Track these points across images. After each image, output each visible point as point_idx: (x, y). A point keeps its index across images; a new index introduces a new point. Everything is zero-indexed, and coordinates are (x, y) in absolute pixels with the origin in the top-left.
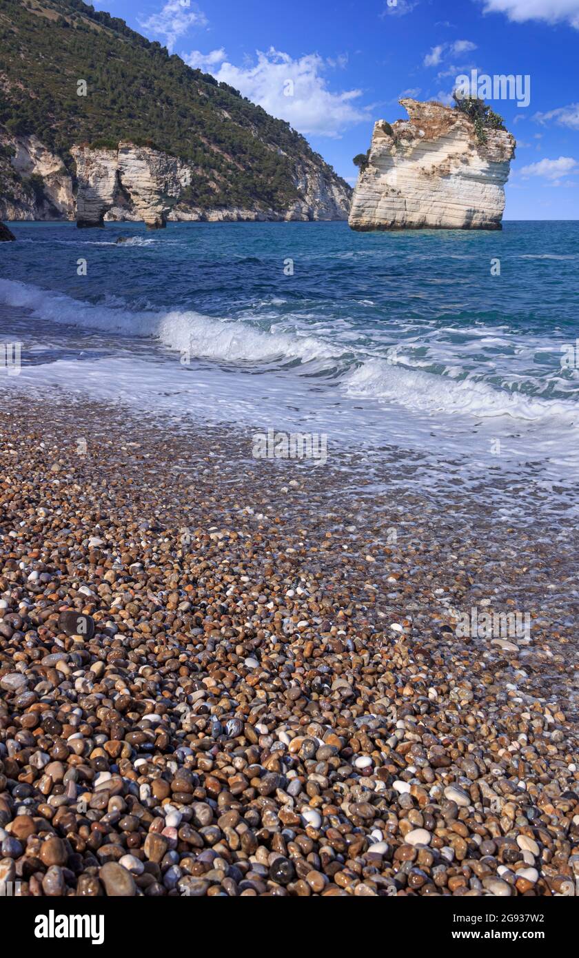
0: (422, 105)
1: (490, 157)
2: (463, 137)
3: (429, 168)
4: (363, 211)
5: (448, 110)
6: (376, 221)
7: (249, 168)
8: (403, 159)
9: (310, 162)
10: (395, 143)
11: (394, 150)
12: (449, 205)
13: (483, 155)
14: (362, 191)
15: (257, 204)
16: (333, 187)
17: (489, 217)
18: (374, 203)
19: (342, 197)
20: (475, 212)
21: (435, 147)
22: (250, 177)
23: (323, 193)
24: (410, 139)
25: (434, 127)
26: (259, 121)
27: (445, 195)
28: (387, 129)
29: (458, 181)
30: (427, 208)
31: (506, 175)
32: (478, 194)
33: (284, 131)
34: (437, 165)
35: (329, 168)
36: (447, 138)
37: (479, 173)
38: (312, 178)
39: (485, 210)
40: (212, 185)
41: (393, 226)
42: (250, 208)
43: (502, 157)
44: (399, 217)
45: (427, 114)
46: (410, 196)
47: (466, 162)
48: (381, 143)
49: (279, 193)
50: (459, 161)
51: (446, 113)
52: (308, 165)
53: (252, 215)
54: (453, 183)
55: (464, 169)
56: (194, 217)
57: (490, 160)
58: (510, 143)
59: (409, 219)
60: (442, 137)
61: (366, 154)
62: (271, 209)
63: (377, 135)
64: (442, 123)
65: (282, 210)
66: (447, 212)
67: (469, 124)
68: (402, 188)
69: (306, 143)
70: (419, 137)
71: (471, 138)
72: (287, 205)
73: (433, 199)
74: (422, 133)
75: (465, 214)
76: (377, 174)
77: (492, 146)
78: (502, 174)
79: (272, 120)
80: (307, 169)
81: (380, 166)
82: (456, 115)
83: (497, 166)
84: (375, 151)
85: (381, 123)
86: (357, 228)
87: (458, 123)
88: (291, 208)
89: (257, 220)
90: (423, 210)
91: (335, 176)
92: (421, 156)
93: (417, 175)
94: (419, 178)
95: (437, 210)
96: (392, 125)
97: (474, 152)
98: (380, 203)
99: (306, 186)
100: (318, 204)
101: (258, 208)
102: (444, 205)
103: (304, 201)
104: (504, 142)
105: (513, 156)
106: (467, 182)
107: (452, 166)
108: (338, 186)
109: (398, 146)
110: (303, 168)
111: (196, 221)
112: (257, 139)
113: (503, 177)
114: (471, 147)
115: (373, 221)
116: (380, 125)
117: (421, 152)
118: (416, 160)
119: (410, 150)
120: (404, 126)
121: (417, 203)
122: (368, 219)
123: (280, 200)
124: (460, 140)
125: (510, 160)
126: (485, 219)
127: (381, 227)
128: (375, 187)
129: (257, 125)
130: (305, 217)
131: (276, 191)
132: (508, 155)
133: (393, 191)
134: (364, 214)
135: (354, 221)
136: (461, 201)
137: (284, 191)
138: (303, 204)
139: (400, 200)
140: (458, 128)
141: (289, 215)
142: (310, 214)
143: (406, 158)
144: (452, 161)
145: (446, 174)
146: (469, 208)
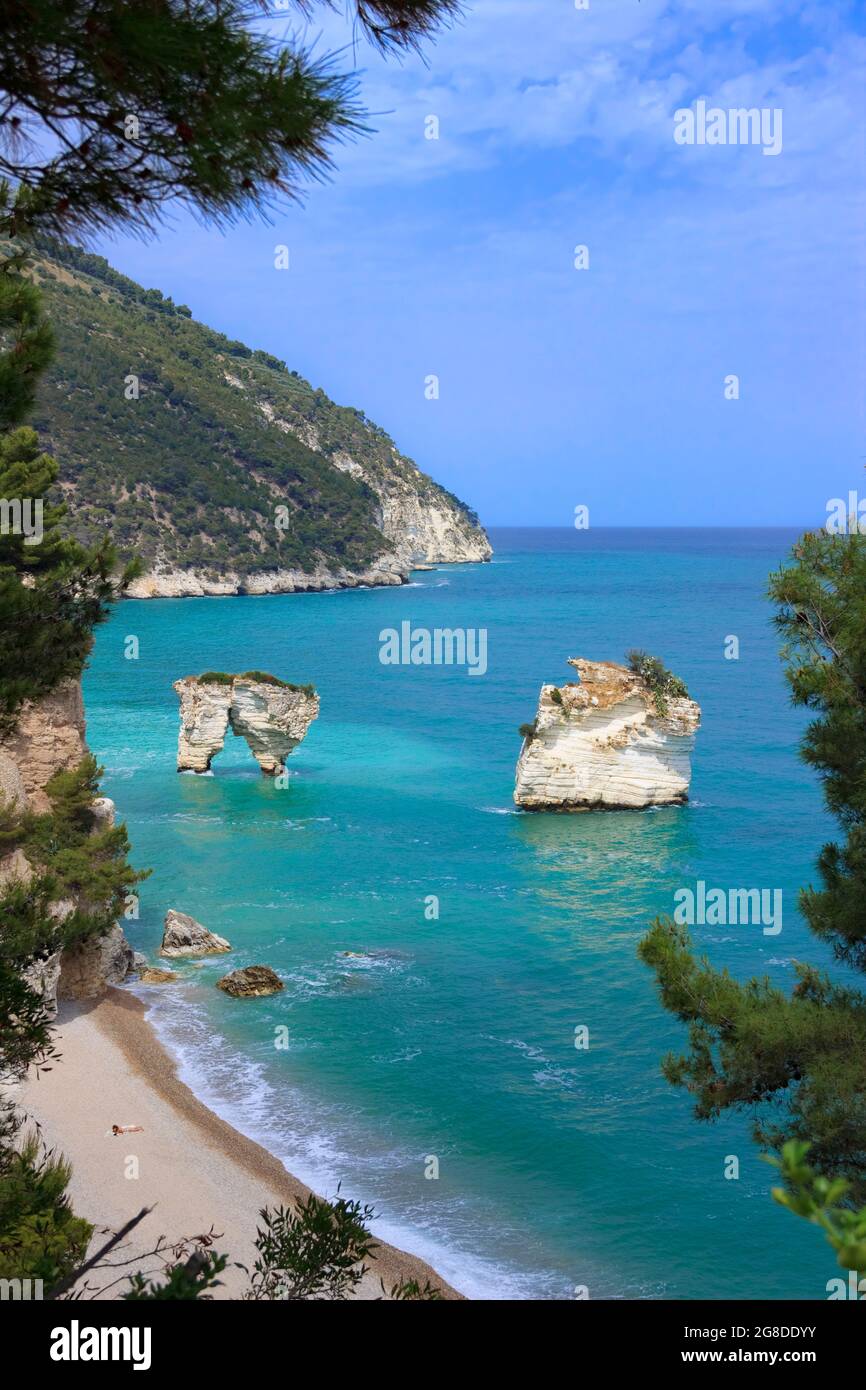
0: (594, 667)
1: (671, 730)
2: (641, 706)
3: (603, 740)
4: (531, 789)
5: (624, 673)
6: (547, 800)
8: (572, 728)
9: (399, 480)
10: (565, 712)
11: (563, 720)
12: (629, 781)
13: (663, 728)
14: (530, 768)
16: (433, 511)
17: (673, 793)
18: (544, 780)
19: (447, 526)
20: (657, 788)
21: (609, 716)
22: (310, 520)
24: (582, 707)
25: (609, 693)
27: (622, 768)
28: (556, 697)
29: (636, 754)
30: (603, 784)
34: (612, 737)
36: (624, 707)
37: (657, 746)
40: (255, 536)
41: (565, 805)
44: (571, 795)
45: (600, 677)
47: (644, 734)
48: (550, 713)
49: (356, 544)
50: (636, 732)
51: (622, 676)
52: (395, 484)
54: (630, 757)
55: (642, 741)
56: (230, 588)
57: (671, 733)
60: (618, 705)
63: (544, 702)
64: (617, 688)
65: (362, 569)
66: (627, 788)
67: (647, 692)
68: (574, 762)
70: (591, 705)
71: (649, 708)
72: (369, 561)
73: (610, 773)
74: (595, 700)
75: (646, 791)
76: (546, 747)
77: (673, 718)
78: (687, 746)
80: (393, 490)
81: (549, 738)
82: (633, 681)
83: (680, 739)
84: (543, 722)
86: (524, 806)
87: (635, 689)
88: (374, 566)
90: (599, 786)
92: (595, 726)
93: (591, 747)
94: (593, 750)
95: (614, 786)
96: (561, 692)
98: (550, 781)
99: (394, 516)
102: (622, 780)
103: (394, 553)
106: (645, 755)
107: (629, 737)
108: (440, 508)
109: (569, 716)
110: (387, 489)
111: (232, 594)
112: (318, 456)
114: (649, 718)
115: (543, 799)
116: (548, 692)
117: (595, 721)
118: (589, 730)
119: (583, 720)
120: (574, 692)
122: (537, 798)
123: (358, 555)
124: (638, 709)
126: (668, 795)
127: (552, 807)
128: (543, 762)
131: (350, 539)
132: (692, 729)
133: (564, 765)
134: (532, 792)
135: (521, 799)
137: (363, 539)
138: (392, 559)
139: (572, 776)
140: (635, 696)
143: (578, 727)
144: (629, 732)
145: (622, 747)
146: (650, 785)
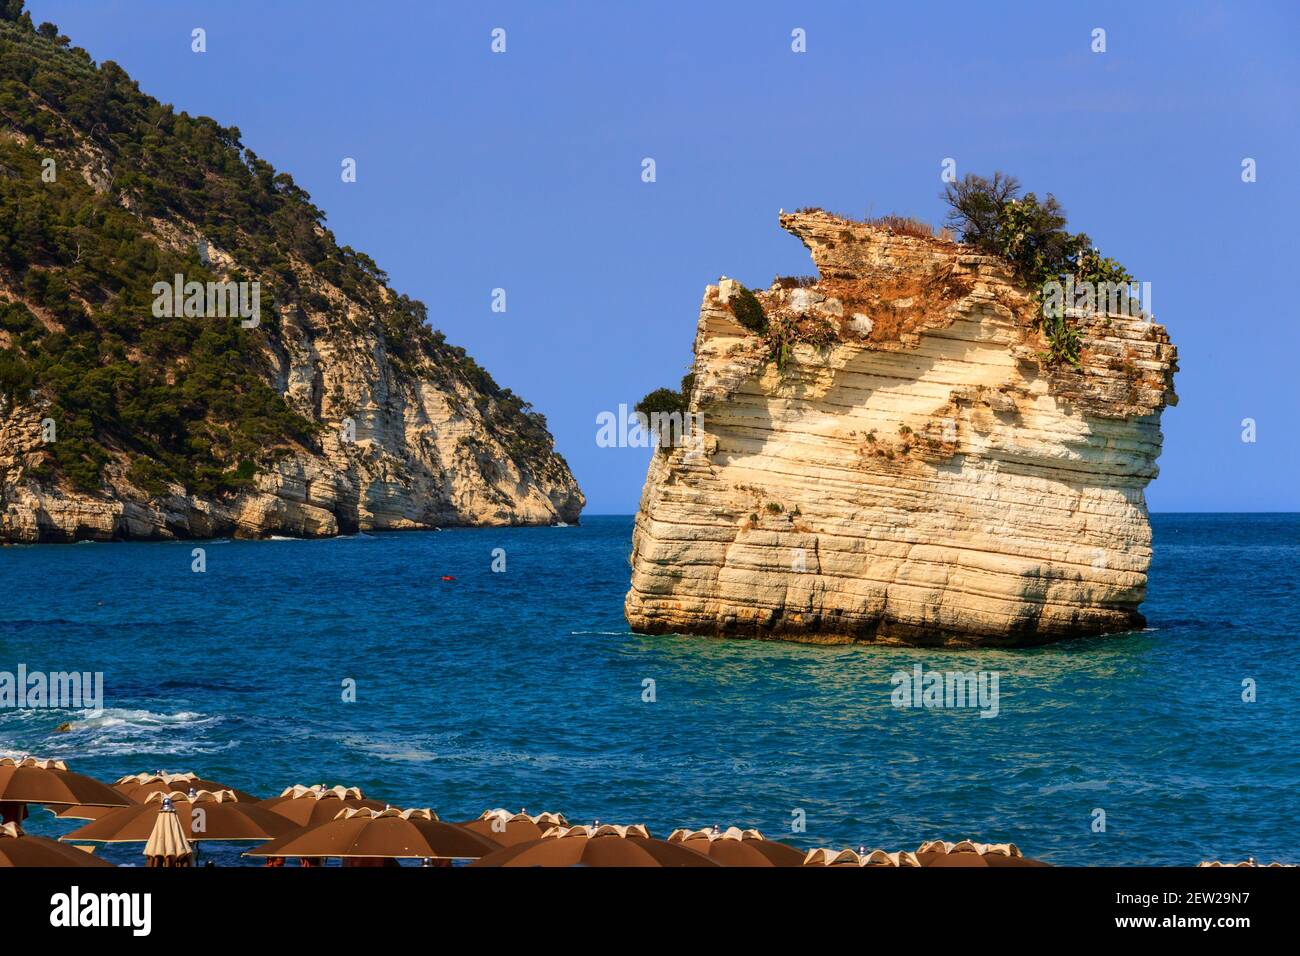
0: (859, 233)
1: (1093, 401)
2: (1000, 336)
3: (890, 436)
4: (677, 577)
5: (948, 247)
6: (723, 608)
7: (84, 323)
8: (799, 404)
9: (333, 293)
10: (775, 355)
11: (771, 379)
12: (965, 557)
13: (1068, 395)
14: (673, 511)
15: (121, 465)
16: (426, 389)
17: (1100, 594)
18: (713, 551)
19: (463, 428)
20: (1050, 577)
21: (903, 369)
22: (90, 358)
23: (390, 420)
24: (826, 340)
25: (902, 304)
26: (115, 126)
27: (947, 521)
28: (748, 312)
29: (990, 477)
30: (890, 565)
31: (1150, 457)
32: (1058, 520)
33: (220, 168)
34: (916, 426)
35: (409, 312)
36: (948, 340)
37: (1058, 451)
38: (342, 354)
39: (1084, 571)
41: (776, 626)
42: (91, 485)
43: (1133, 400)
44: (797, 596)
45: (876, 260)
46: (831, 525)
47: (1012, 416)
48: (730, 354)
49: (211, 424)
50: (988, 412)
51: (940, 256)
52: (322, 304)
53: (102, 515)
54: (973, 485)
55: (1009, 437)
57: (1093, 410)
58: (1158, 354)
59: (832, 601)
60: (931, 335)
61: (678, 389)
62: (178, 490)
63: (712, 329)
64: (926, 289)
65: (222, 490)
66: (958, 577)
67: (1015, 295)
68: (805, 499)
69: (313, 215)
70: (852, 334)
71: (1025, 339)
72: (247, 469)
73: (909, 534)
74: (863, 321)
75: (1018, 585)
76: (717, 455)
77: (1096, 366)
78: (1137, 455)
79: (169, 122)
80: (318, 319)
81: (726, 430)
82: (974, 266)
83: (1117, 430)
84: (711, 382)
85: (725, 289)
86: (657, 628)
87: (980, 290)
88: (265, 482)
89: (122, 533)
90: (877, 570)
91: (434, 344)
92: (862, 397)
93: (852, 458)
94: (859, 467)
95: (925, 572)
96: (761, 297)
97: (1039, 386)
98: (732, 552)
99: (318, 388)
100: (368, 461)
101: (124, 486)
102: (948, 554)
103: (318, 452)
104: (1136, 353)
105: (1169, 397)
106: (1019, 480)
107: (967, 427)
108: (444, 385)
109: (786, 365)
110: (300, 317)
112: (113, 203)
113: (1140, 463)
114: (1026, 368)
115: (710, 607)
116: (724, 298)
117: (862, 383)
118: (845, 408)
119: (826, 380)
120: (800, 300)
121: (856, 549)
122: (694, 603)
123: (218, 452)
124: (992, 345)
125: (1159, 409)
126: (1084, 601)
127: (737, 629)
128: (713, 497)
129: (100, 141)
130: (324, 519)
131: (197, 414)
132: (1154, 396)
133: (775, 509)
134: (678, 588)
135: (648, 607)
136: (1004, 542)
137: (232, 414)
138: (313, 468)
139: (798, 538)
140: (981, 308)
141: (253, 511)
142: (341, 508)
143: (812, 401)
144: (967, 413)
145: (947, 457)
146: (1030, 565)
